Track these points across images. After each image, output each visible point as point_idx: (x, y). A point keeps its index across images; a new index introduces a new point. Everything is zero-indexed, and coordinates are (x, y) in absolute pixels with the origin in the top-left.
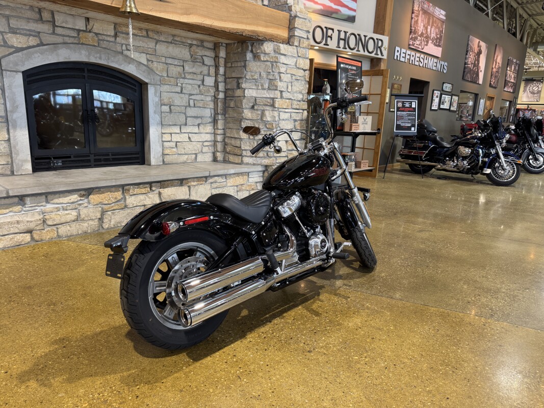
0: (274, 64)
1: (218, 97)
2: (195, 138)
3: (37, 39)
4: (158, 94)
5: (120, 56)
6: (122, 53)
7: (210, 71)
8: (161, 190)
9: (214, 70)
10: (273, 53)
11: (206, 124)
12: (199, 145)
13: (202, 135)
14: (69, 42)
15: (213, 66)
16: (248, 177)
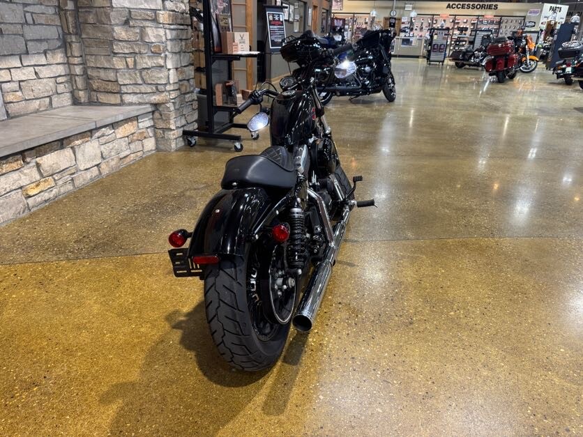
1: (67, 8)
2: (45, 72)
8: (38, 159)
11: (55, 49)
12: (51, 83)
13: (52, 67)
16: (138, 122)
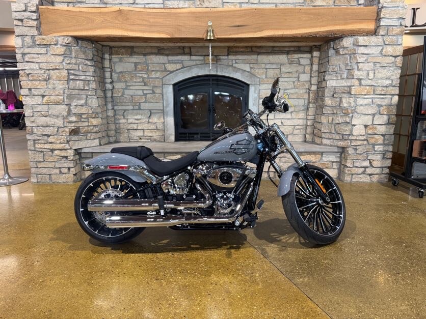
0: (352, 56)
1: (311, 89)
3: (181, 65)
4: (257, 91)
5: (231, 68)
6: (232, 66)
7: (306, 69)
9: (310, 68)
10: (352, 46)
11: (299, 111)
12: (290, 129)
13: (294, 120)
14: (199, 63)
15: (308, 65)
16: (322, 156)
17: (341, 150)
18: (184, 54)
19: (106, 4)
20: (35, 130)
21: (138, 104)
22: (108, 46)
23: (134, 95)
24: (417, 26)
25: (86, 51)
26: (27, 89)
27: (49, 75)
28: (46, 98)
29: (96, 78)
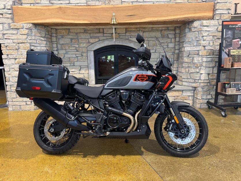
0: (200, 32)
1: (175, 52)
3: (98, 39)
5: (127, 41)
6: (128, 39)
7: (172, 41)
9: (174, 40)
10: (200, 26)
14: (108, 38)
15: (173, 38)
16: (183, 92)
17: (194, 89)
18: (100, 32)
19: (53, 4)
20: (11, 79)
21: (73, 62)
22: (55, 29)
23: (71, 57)
24: (238, 14)
25: (41, 32)
26: (6, 55)
27: (18, 46)
28: (17, 60)
29: (47, 48)
